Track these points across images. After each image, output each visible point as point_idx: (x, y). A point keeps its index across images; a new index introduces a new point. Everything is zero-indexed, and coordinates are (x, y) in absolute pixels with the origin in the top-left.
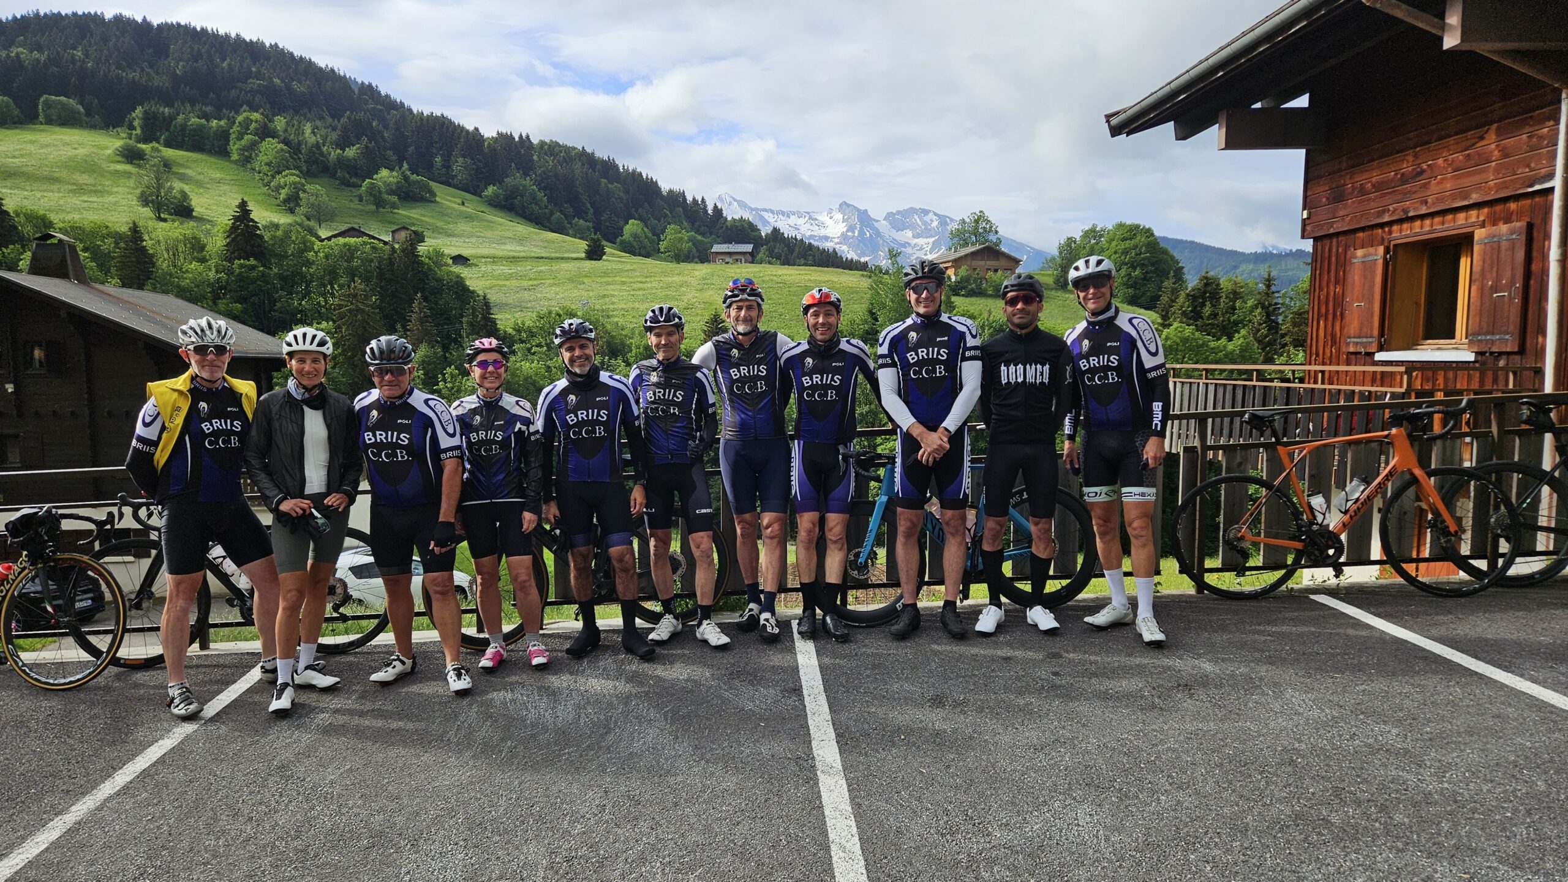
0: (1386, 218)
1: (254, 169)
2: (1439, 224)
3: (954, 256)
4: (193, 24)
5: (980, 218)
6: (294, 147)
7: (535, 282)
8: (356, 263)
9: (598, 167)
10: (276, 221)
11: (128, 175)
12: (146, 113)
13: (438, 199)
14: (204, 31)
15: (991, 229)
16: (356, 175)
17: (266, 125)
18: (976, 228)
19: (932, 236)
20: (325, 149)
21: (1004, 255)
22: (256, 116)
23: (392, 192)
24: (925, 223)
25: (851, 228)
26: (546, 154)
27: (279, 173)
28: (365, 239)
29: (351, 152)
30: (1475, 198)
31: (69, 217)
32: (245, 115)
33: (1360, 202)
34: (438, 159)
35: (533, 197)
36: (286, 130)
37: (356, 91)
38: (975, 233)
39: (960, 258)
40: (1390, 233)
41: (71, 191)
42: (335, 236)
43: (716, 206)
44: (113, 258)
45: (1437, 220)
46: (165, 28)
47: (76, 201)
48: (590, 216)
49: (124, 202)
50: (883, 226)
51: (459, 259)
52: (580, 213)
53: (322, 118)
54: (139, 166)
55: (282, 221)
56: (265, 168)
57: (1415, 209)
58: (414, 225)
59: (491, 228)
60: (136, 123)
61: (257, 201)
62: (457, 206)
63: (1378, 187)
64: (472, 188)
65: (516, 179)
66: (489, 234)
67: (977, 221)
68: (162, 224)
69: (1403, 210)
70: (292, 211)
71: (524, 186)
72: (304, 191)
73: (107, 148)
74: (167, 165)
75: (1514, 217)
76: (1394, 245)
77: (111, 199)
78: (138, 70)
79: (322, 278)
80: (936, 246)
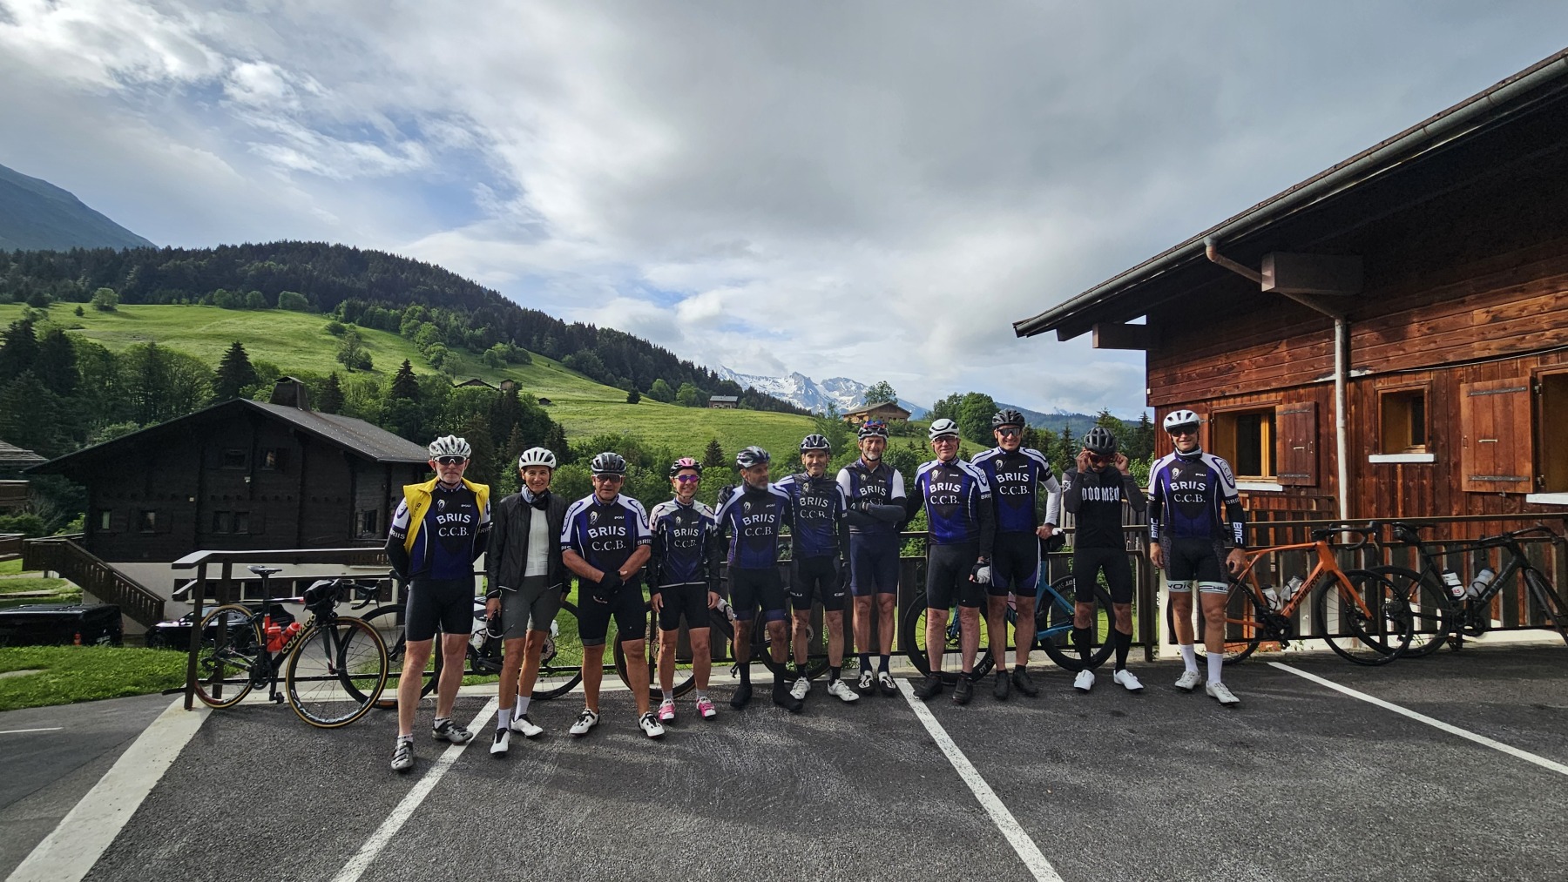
0: (1209, 396)
1: (415, 341)
2: (1247, 401)
3: (867, 408)
4: (385, 252)
5: (884, 386)
6: (442, 328)
7: (593, 417)
8: (477, 402)
9: (638, 345)
10: (426, 374)
11: (332, 342)
12: (348, 304)
13: (533, 362)
14: (392, 256)
15: (891, 393)
16: (481, 347)
17: (426, 314)
18: (882, 392)
19: (851, 396)
20: (462, 329)
21: (900, 409)
22: (420, 308)
23: (503, 358)
24: (847, 387)
25: (800, 389)
26: (605, 336)
27: (431, 343)
28: (484, 387)
29: (479, 332)
30: (1274, 385)
31: (291, 368)
32: (413, 307)
33: (1188, 385)
34: (535, 338)
35: (595, 361)
36: (438, 317)
37: (486, 294)
38: (881, 394)
39: (872, 410)
40: (1211, 405)
41: (292, 351)
42: (464, 384)
43: (713, 372)
44: (317, 395)
45: (1245, 398)
46: (368, 253)
47: (295, 357)
48: (631, 376)
49: (328, 359)
50: (820, 388)
51: (544, 401)
52: (624, 374)
53: (462, 310)
54: (340, 337)
55: (429, 374)
56: (422, 341)
57: (1230, 391)
58: (516, 378)
59: (566, 382)
60: (341, 311)
61: (414, 361)
62: (544, 367)
63: (1200, 376)
64: (556, 357)
65: (584, 352)
66: (564, 385)
67: (882, 388)
68: (351, 374)
69: (1221, 391)
70: (437, 368)
71: (590, 356)
72: (446, 356)
73: (320, 325)
74: (359, 337)
75: (1304, 398)
76: (1215, 414)
77: (320, 357)
78: (347, 278)
79: (454, 411)
80: (854, 401)
